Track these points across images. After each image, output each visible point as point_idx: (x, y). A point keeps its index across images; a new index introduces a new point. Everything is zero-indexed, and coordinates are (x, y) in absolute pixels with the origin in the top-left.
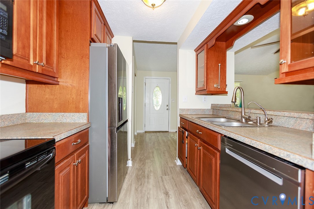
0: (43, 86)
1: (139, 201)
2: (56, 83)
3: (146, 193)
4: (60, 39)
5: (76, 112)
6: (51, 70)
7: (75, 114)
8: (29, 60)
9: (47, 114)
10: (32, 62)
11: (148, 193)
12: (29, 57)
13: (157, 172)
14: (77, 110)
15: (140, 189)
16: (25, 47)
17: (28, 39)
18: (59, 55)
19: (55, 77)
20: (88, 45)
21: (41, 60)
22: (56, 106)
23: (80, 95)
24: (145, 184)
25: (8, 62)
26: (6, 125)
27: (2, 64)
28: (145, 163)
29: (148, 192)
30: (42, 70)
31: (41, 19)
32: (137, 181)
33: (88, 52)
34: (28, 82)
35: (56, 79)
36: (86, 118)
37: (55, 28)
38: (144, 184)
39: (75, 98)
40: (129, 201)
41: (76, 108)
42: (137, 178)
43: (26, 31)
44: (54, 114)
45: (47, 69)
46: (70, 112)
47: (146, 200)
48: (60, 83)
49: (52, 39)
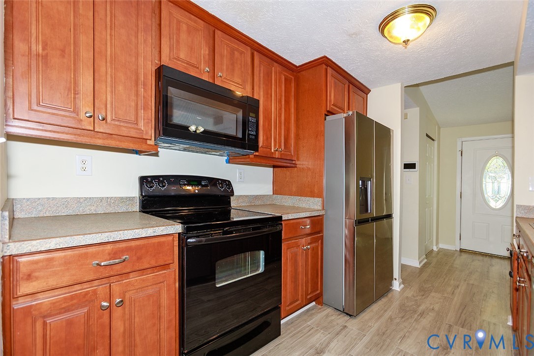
0: (285, 169)
1: (388, 331)
2: (293, 166)
3: (405, 330)
4: (297, 120)
5: (311, 197)
6: (290, 153)
7: (311, 198)
8: (271, 149)
9: (287, 197)
10: (273, 151)
11: (410, 332)
12: (271, 146)
13: (447, 316)
14: (312, 195)
15: (399, 321)
16: (268, 138)
17: (271, 130)
18: (297, 137)
19: (292, 160)
20: (323, 119)
21: (280, 146)
22: (294, 189)
23: (315, 178)
24: (410, 320)
25: (257, 154)
26: (259, 204)
27: (254, 155)
28: (428, 296)
29: (410, 330)
30: (281, 155)
31: (280, 109)
32: (397, 311)
33: (322, 129)
34: (274, 167)
35: (294, 162)
36: (320, 204)
37: (293, 110)
38: (408, 319)
39: (310, 181)
40: (373, 324)
41: (311, 192)
42: (401, 307)
43: (268, 125)
44: (292, 197)
45: (285, 153)
46: (306, 196)
47: (399, 336)
48: (297, 166)
49: (290, 123)
